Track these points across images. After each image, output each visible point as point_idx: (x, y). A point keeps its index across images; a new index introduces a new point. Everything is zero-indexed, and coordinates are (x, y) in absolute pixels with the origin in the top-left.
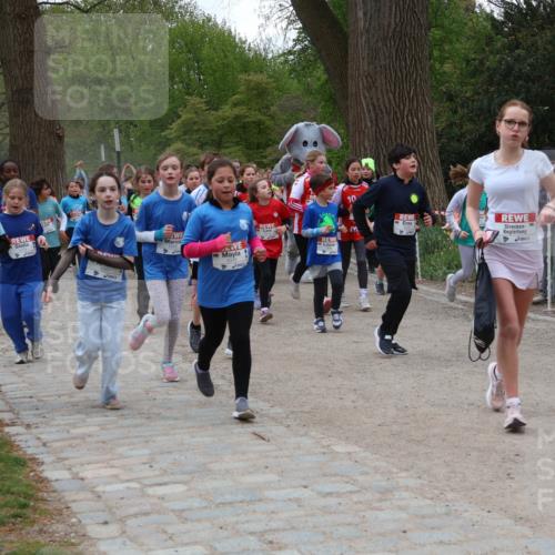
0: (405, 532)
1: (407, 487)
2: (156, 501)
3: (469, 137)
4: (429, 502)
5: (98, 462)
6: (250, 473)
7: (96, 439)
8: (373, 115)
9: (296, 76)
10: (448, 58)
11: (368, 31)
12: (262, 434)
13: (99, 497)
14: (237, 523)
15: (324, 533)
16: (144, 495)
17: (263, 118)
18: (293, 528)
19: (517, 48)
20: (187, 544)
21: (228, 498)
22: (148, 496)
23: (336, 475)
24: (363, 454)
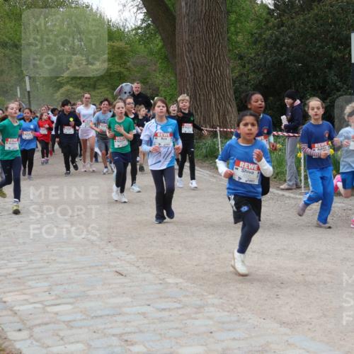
0: (211, 333)
1: (213, 304)
2: (52, 315)
3: (253, 82)
4: (226, 313)
5: (15, 291)
6: (113, 297)
7: (14, 276)
8: (192, 68)
9: (144, 43)
10: (239, 32)
11: (188, 15)
12: (121, 272)
13: (16, 313)
14: (105, 329)
15: (161, 334)
16: (45, 312)
17: (122, 70)
18: (141, 332)
19: (282, 26)
20: (72, 343)
21: (99, 313)
22: (48, 312)
23: (168, 297)
24: (186, 284)
